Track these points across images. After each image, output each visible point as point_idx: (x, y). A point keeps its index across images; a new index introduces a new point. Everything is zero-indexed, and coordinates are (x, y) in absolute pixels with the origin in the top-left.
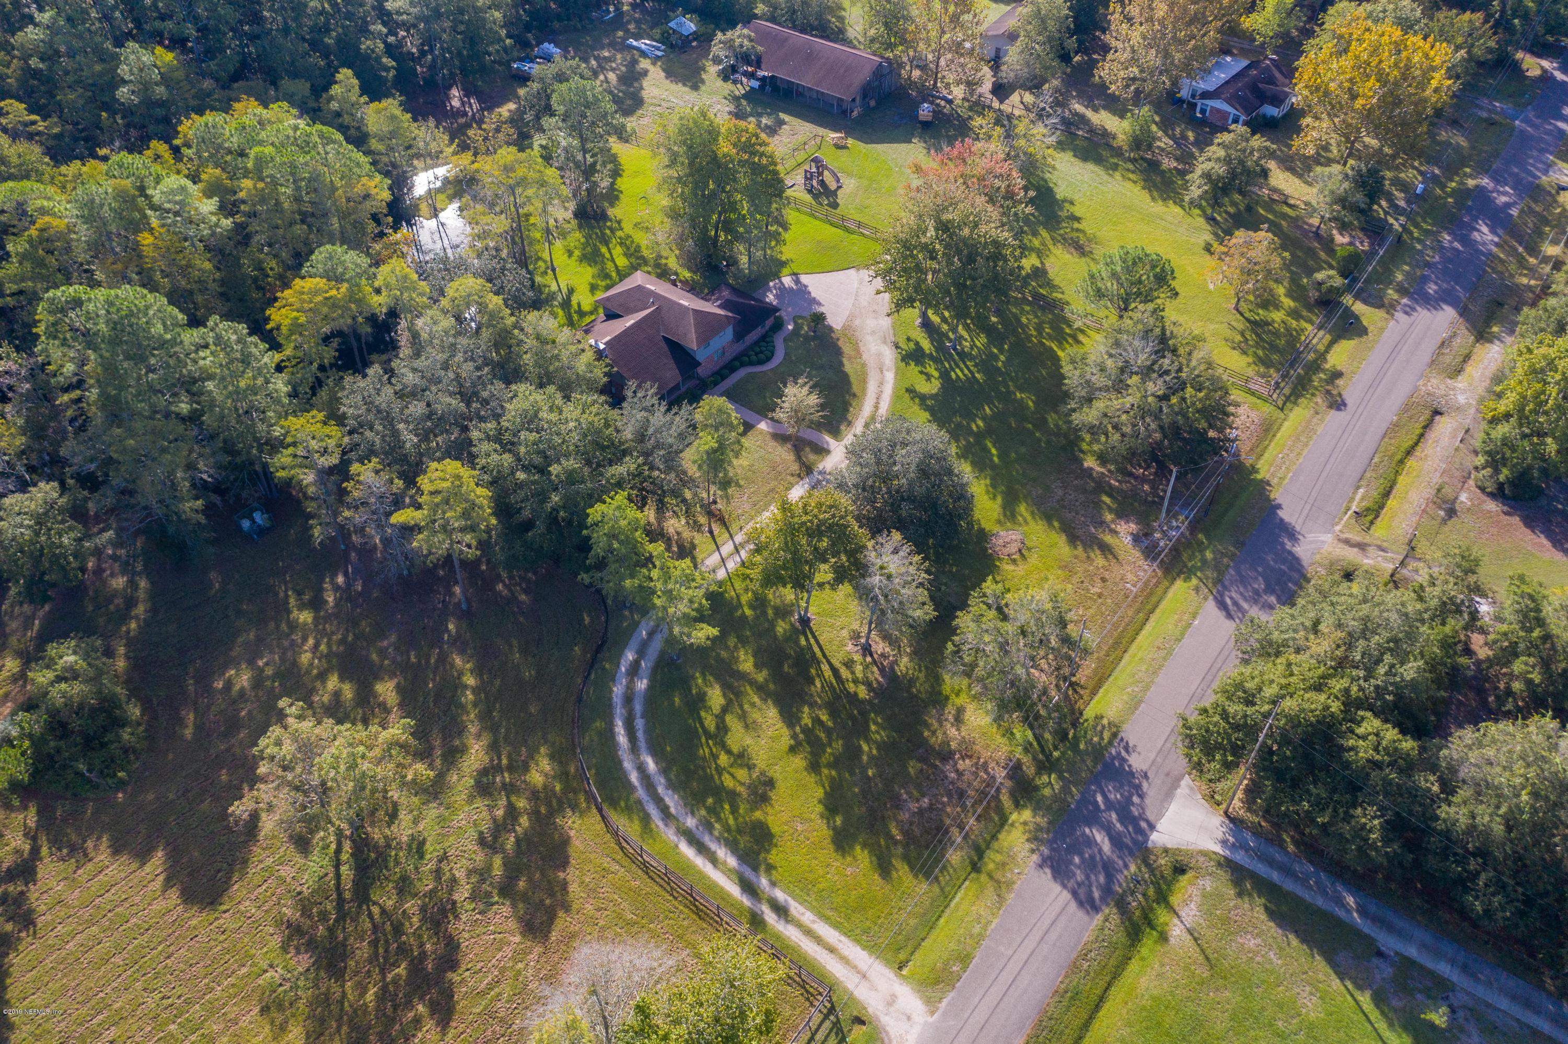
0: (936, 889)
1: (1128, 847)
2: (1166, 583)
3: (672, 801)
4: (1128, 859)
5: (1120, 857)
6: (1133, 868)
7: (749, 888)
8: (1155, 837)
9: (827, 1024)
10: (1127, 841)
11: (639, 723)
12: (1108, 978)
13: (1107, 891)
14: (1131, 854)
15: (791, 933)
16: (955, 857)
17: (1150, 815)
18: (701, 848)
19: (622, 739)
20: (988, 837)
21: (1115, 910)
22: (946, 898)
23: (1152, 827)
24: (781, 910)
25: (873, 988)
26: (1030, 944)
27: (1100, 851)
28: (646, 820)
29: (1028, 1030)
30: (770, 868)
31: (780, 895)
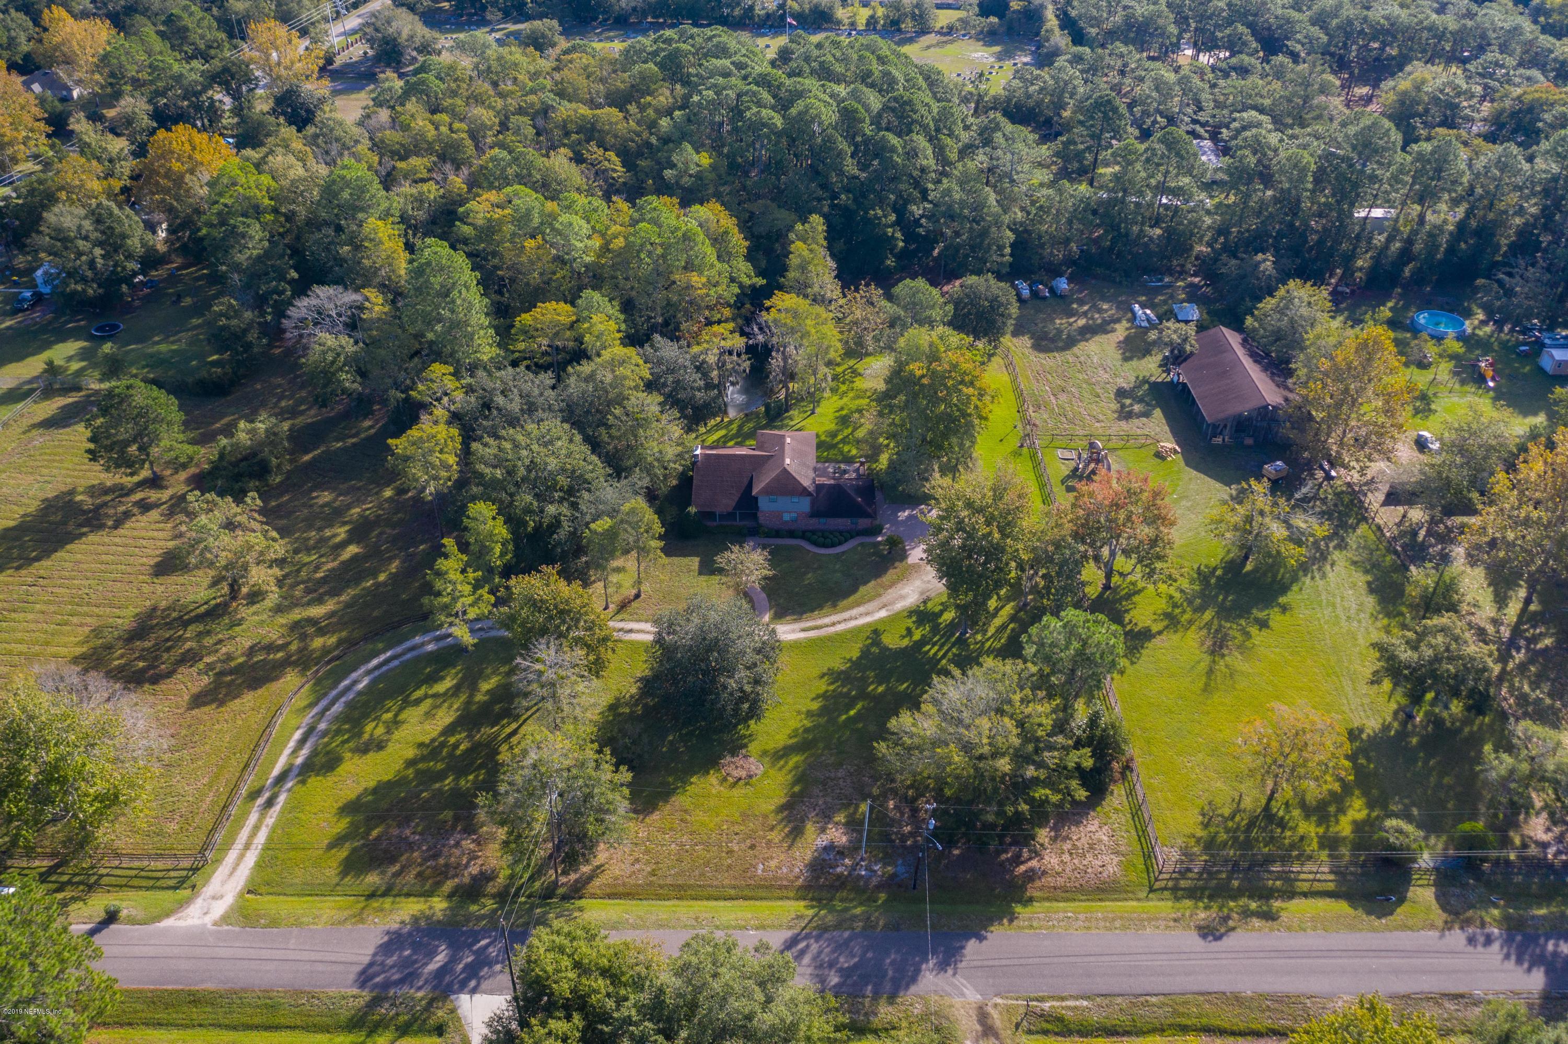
0: (337, 879)
1: (440, 982)
2: (791, 894)
3: (337, 708)
4: (429, 987)
5: (426, 982)
6: (420, 994)
7: (282, 778)
8: (464, 998)
9: (184, 873)
10: (448, 979)
11: (396, 663)
12: (299, 1023)
13: (386, 985)
14: (435, 988)
15: (253, 818)
16: (373, 879)
17: (484, 985)
18: (302, 742)
19: (375, 662)
20: (405, 890)
21: (367, 999)
22: (332, 891)
23: (474, 991)
24: (270, 803)
25: (223, 883)
26: (306, 956)
27: (426, 964)
28: (311, 705)
29: (221, 987)
30: (303, 782)
31: (282, 798)
